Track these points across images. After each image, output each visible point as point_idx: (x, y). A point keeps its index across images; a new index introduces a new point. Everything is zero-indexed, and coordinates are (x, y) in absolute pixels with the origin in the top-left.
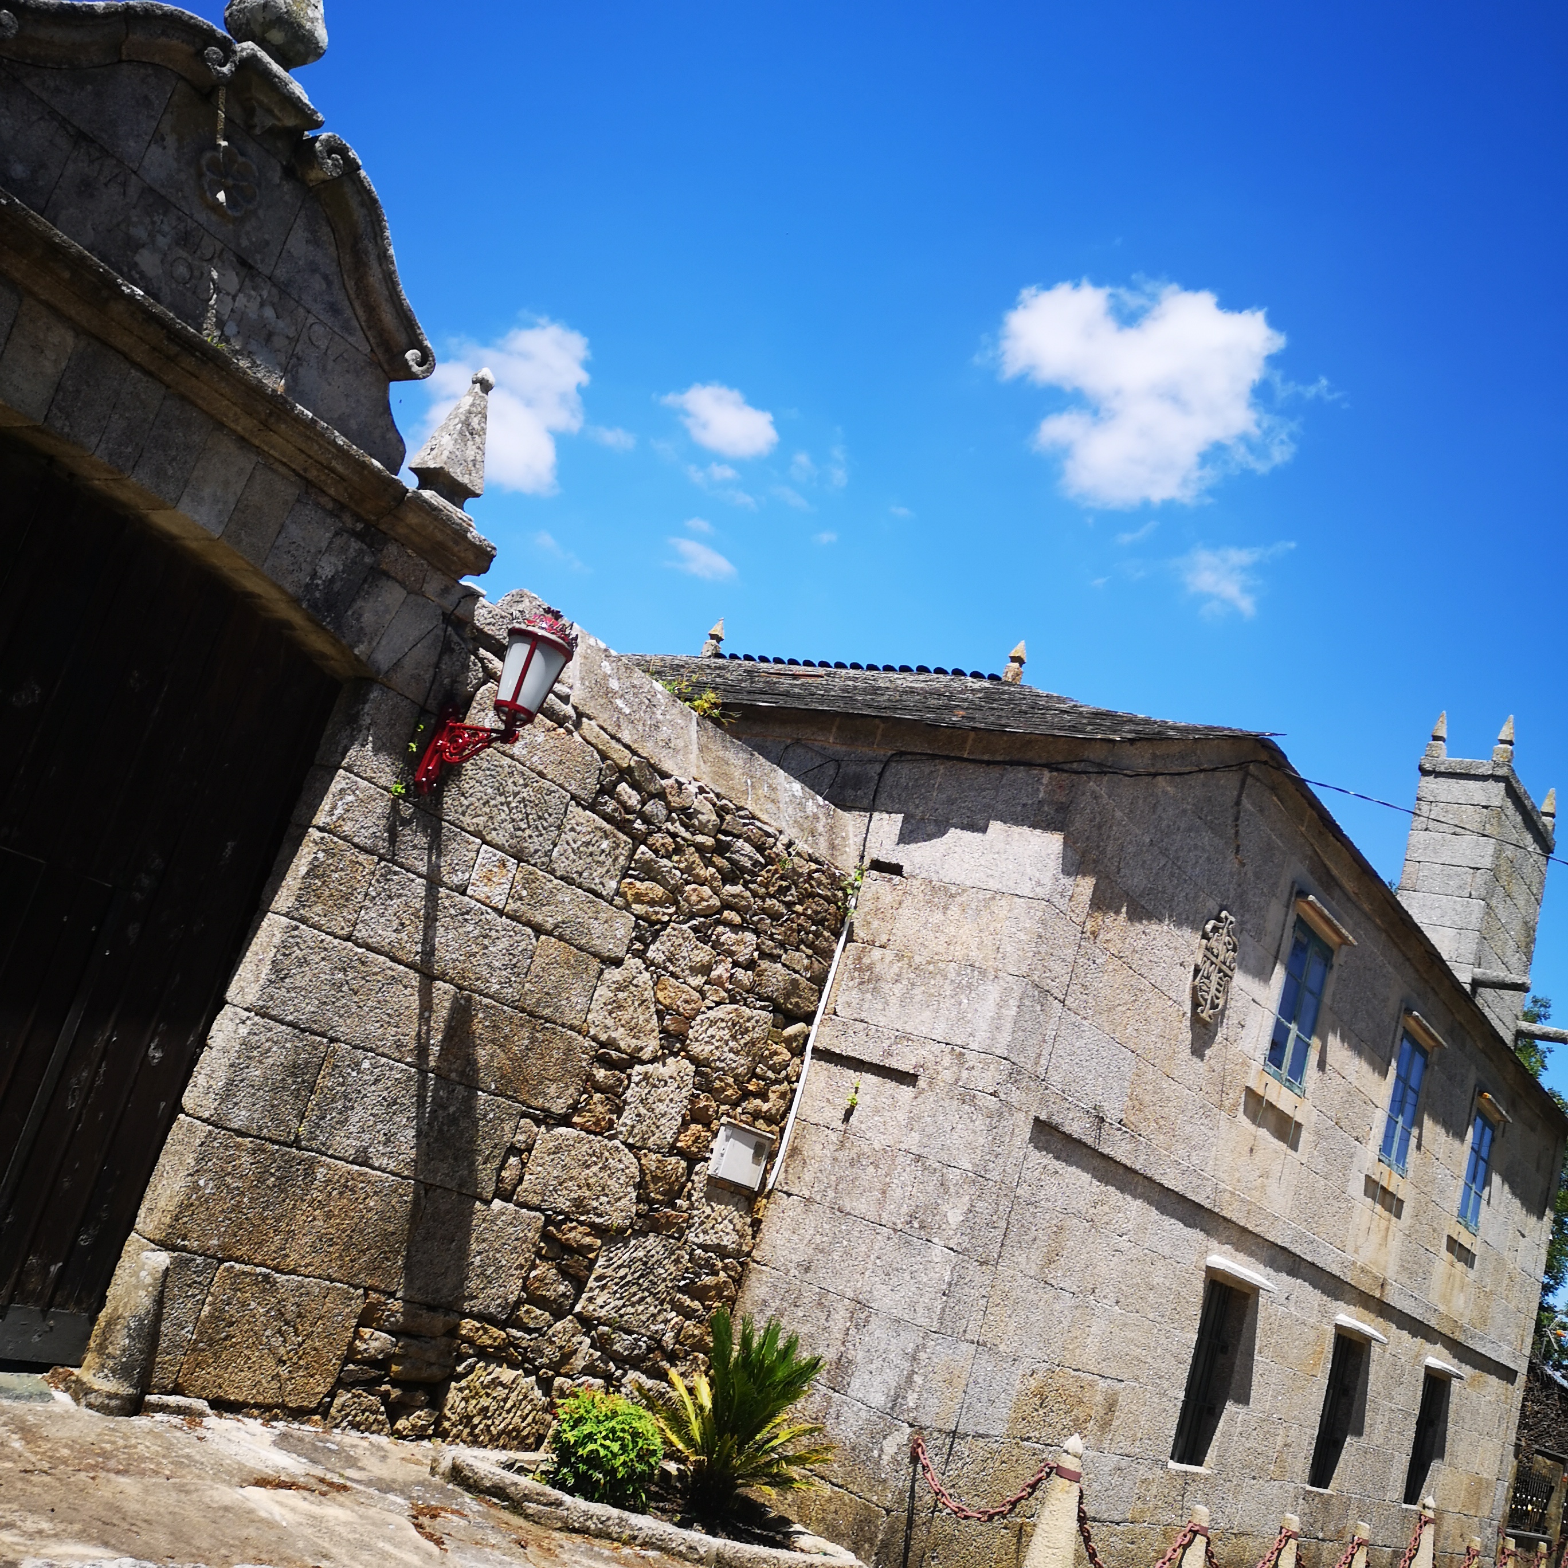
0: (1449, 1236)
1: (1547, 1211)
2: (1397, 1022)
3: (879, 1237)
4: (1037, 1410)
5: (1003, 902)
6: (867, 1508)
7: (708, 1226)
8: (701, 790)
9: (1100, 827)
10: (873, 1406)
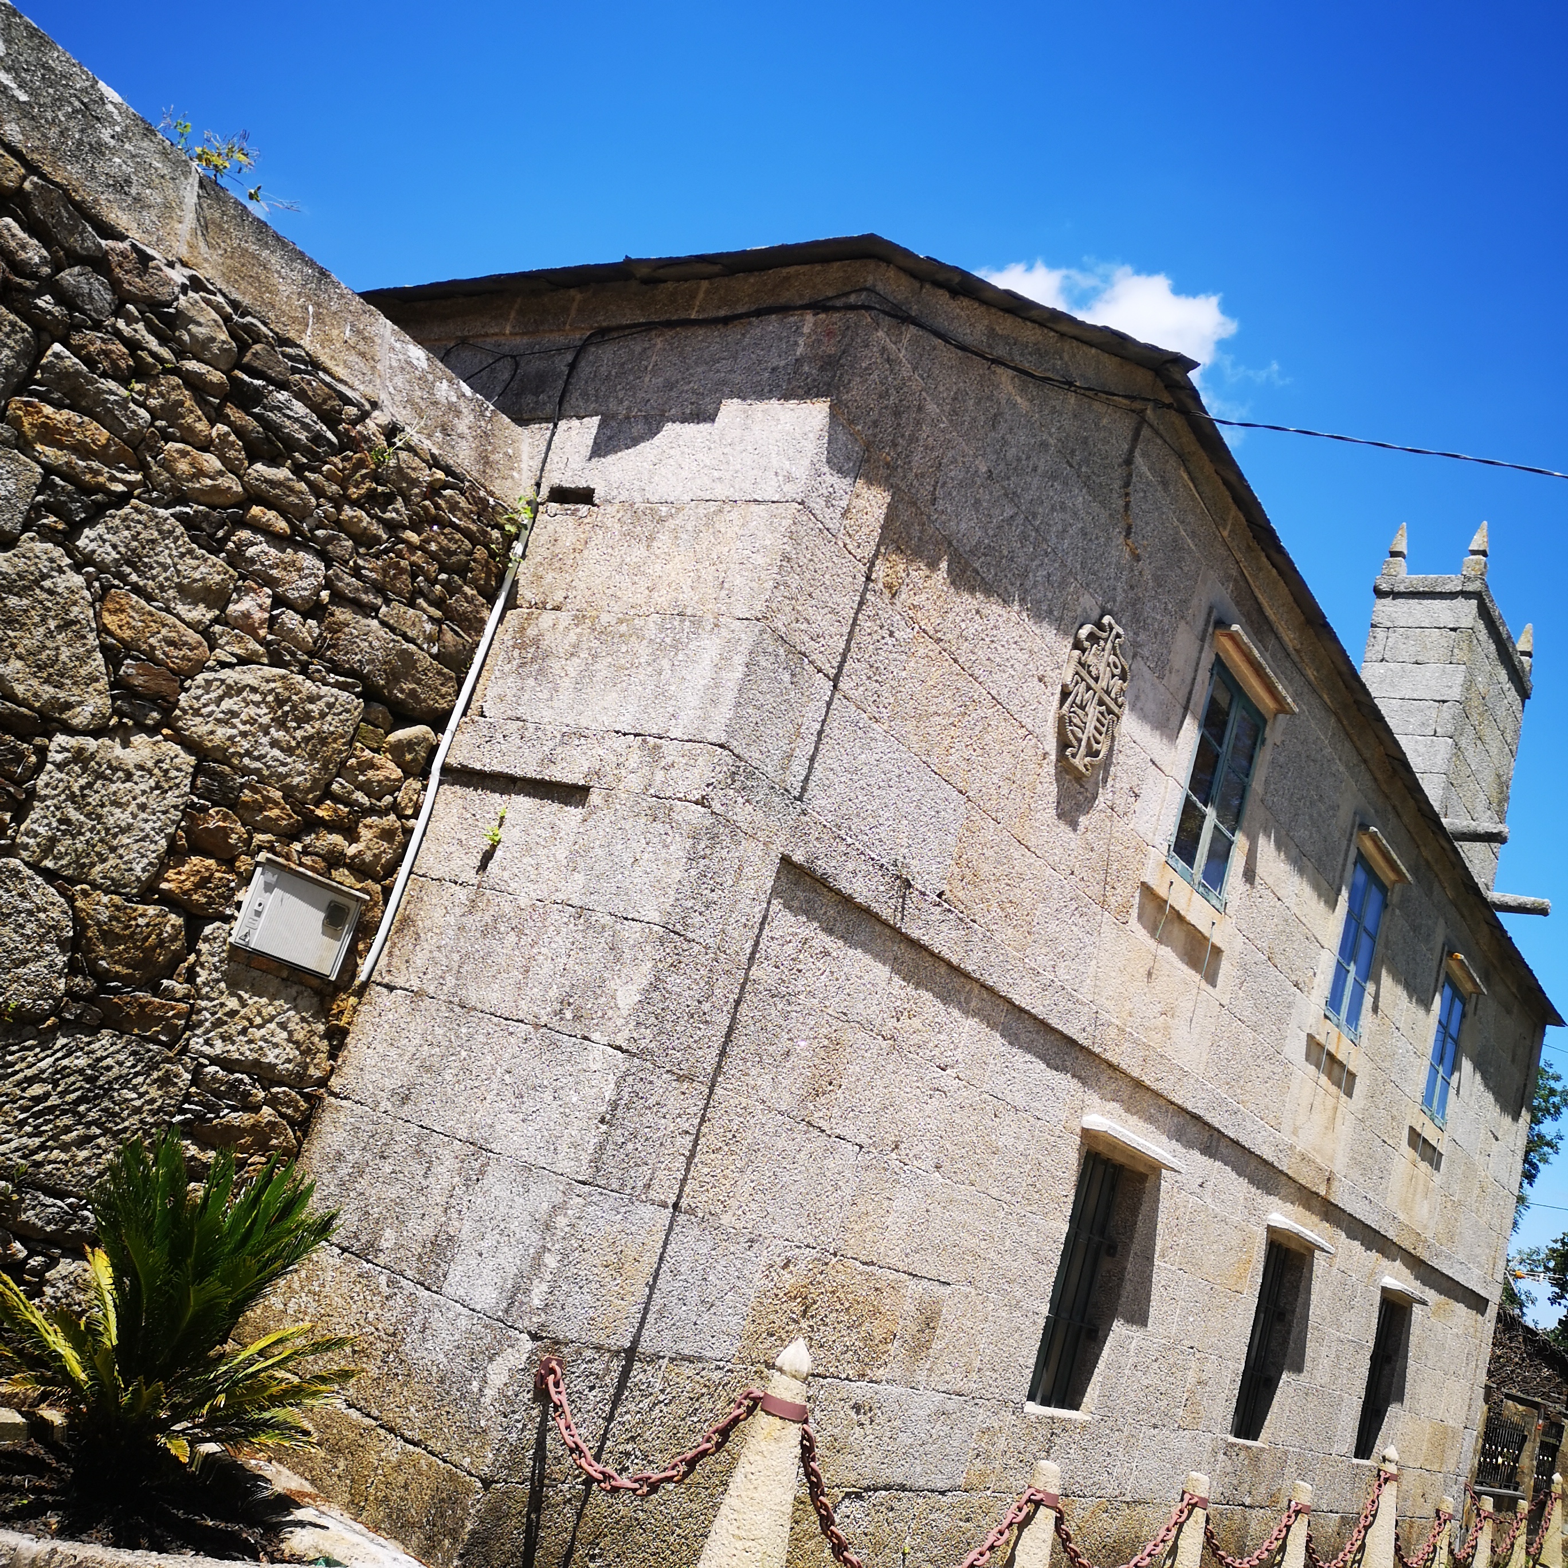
0: (1412, 1129)
1: (1524, 1112)
2: (1350, 840)
3: (512, 1040)
4: (796, 1322)
5: (734, 515)
6: (452, 1477)
7: (233, 1028)
8: (196, 284)
9: (897, 414)
10: (478, 1308)
